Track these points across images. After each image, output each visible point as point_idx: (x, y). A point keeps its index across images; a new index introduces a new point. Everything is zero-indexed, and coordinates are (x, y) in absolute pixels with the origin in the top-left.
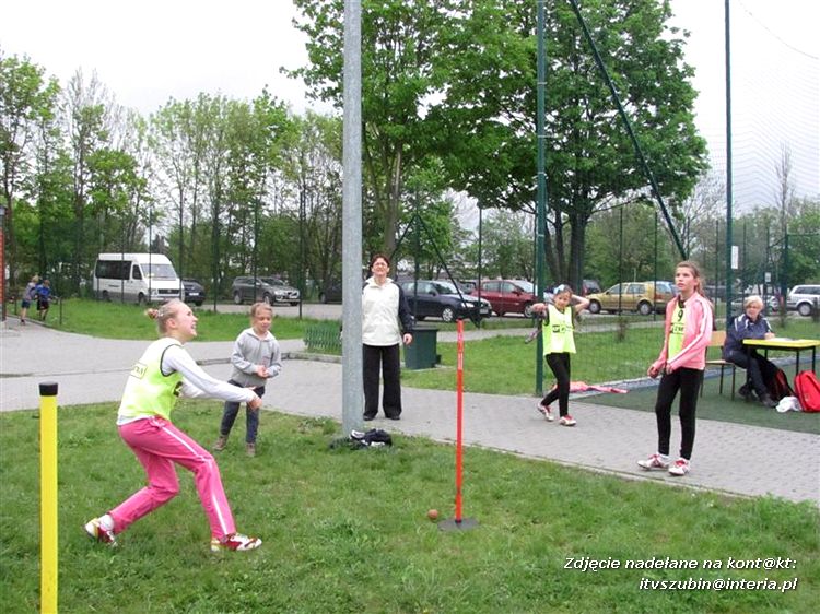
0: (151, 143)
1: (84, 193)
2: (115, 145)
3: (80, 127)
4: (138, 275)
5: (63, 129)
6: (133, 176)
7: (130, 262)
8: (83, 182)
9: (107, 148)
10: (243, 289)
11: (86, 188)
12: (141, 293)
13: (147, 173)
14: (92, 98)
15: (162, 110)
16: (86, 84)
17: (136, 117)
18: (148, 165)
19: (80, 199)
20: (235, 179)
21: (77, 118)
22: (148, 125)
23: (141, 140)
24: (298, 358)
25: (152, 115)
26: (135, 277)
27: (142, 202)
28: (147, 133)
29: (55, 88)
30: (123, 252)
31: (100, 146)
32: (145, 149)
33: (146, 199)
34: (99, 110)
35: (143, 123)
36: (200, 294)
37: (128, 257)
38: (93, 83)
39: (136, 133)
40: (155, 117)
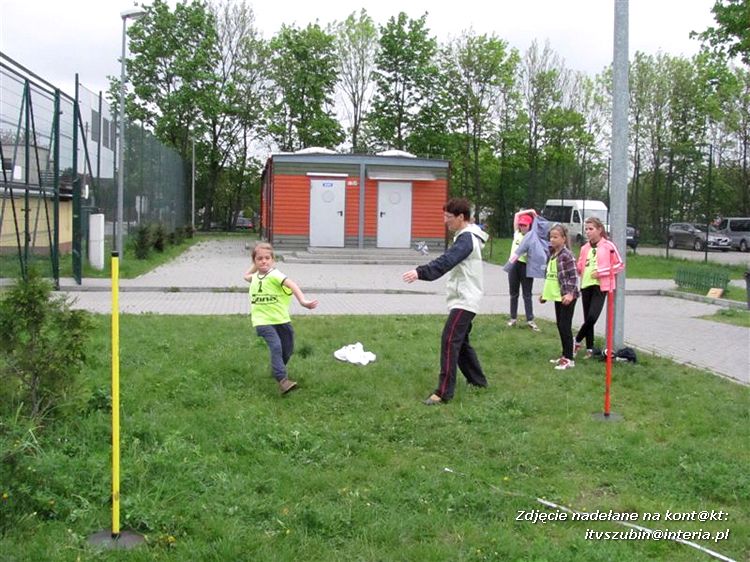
0: (597, 100)
1: (538, 147)
2: (566, 104)
3: (535, 89)
4: (577, 220)
5: (522, 93)
6: (581, 131)
7: (571, 208)
8: (538, 137)
9: (559, 107)
10: (677, 235)
11: (540, 143)
12: (579, 235)
13: (593, 128)
14: (544, 65)
15: (606, 71)
16: (540, 53)
17: (584, 79)
18: (595, 121)
19: (534, 152)
20: (676, 131)
21: (533, 82)
22: (594, 85)
23: (587, 100)
24: (667, 294)
25: (597, 75)
26: (575, 221)
27: (588, 154)
28: (593, 92)
29: (515, 58)
30: (563, 199)
31: (552, 105)
32: (592, 108)
33: (593, 152)
34: (552, 74)
35: (590, 84)
36: (635, 237)
37: (567, 203)
38: (546, 51)
39: (584, 93)
40: (601, 77)
